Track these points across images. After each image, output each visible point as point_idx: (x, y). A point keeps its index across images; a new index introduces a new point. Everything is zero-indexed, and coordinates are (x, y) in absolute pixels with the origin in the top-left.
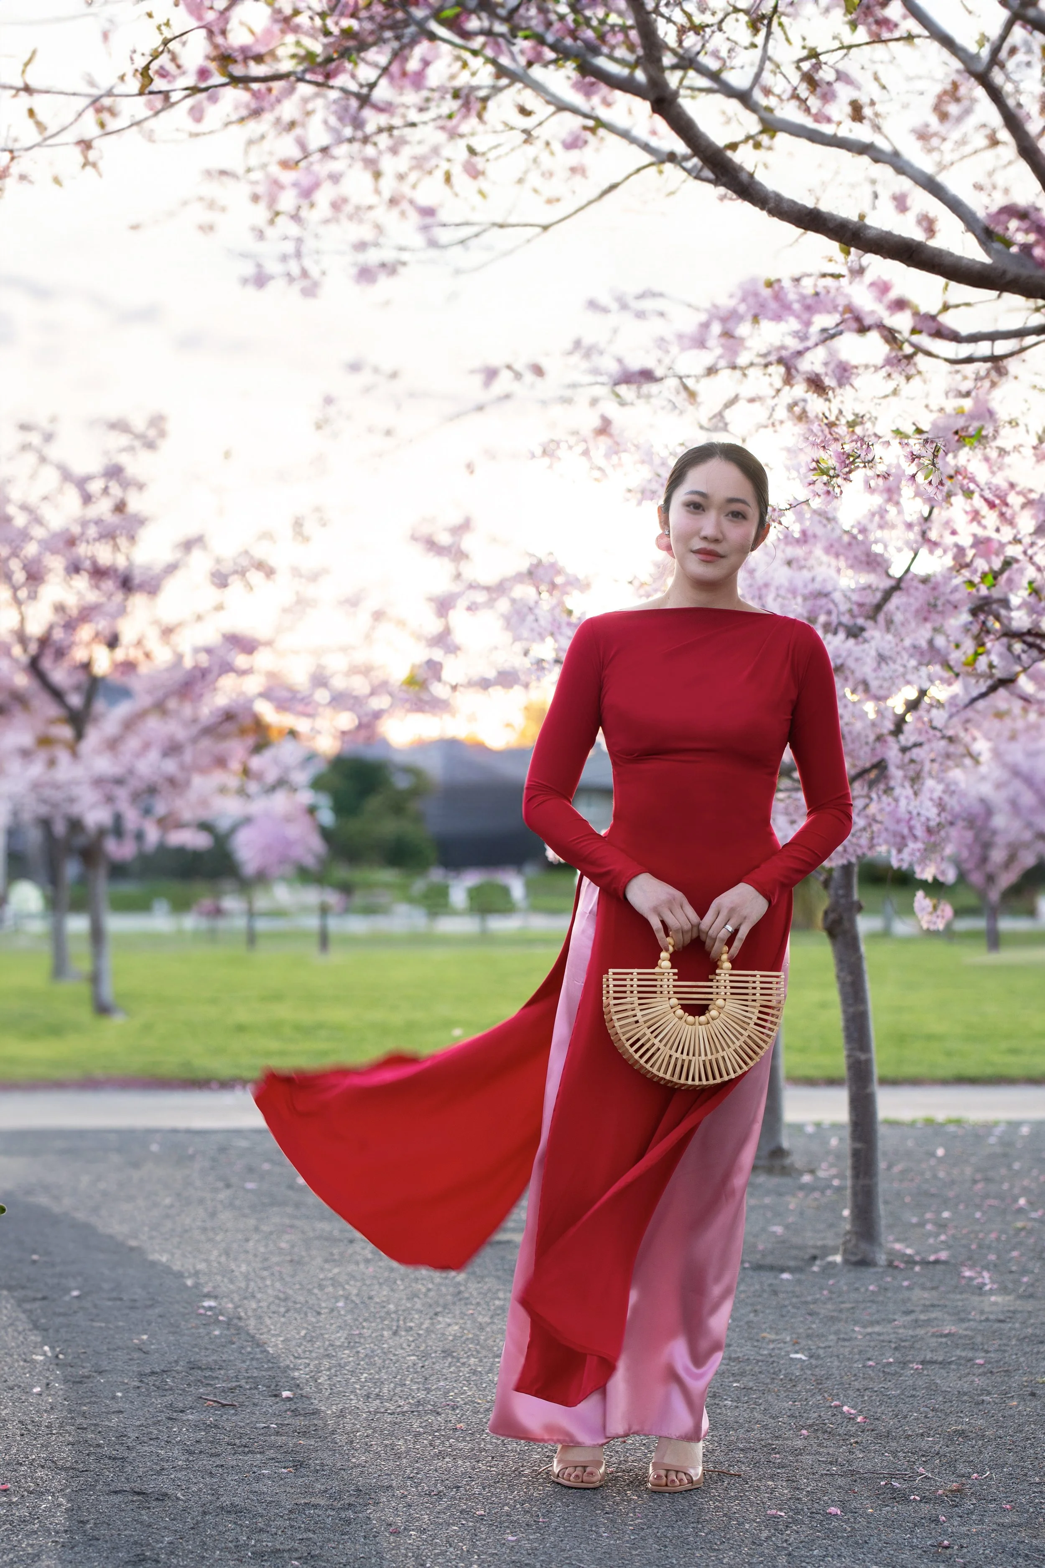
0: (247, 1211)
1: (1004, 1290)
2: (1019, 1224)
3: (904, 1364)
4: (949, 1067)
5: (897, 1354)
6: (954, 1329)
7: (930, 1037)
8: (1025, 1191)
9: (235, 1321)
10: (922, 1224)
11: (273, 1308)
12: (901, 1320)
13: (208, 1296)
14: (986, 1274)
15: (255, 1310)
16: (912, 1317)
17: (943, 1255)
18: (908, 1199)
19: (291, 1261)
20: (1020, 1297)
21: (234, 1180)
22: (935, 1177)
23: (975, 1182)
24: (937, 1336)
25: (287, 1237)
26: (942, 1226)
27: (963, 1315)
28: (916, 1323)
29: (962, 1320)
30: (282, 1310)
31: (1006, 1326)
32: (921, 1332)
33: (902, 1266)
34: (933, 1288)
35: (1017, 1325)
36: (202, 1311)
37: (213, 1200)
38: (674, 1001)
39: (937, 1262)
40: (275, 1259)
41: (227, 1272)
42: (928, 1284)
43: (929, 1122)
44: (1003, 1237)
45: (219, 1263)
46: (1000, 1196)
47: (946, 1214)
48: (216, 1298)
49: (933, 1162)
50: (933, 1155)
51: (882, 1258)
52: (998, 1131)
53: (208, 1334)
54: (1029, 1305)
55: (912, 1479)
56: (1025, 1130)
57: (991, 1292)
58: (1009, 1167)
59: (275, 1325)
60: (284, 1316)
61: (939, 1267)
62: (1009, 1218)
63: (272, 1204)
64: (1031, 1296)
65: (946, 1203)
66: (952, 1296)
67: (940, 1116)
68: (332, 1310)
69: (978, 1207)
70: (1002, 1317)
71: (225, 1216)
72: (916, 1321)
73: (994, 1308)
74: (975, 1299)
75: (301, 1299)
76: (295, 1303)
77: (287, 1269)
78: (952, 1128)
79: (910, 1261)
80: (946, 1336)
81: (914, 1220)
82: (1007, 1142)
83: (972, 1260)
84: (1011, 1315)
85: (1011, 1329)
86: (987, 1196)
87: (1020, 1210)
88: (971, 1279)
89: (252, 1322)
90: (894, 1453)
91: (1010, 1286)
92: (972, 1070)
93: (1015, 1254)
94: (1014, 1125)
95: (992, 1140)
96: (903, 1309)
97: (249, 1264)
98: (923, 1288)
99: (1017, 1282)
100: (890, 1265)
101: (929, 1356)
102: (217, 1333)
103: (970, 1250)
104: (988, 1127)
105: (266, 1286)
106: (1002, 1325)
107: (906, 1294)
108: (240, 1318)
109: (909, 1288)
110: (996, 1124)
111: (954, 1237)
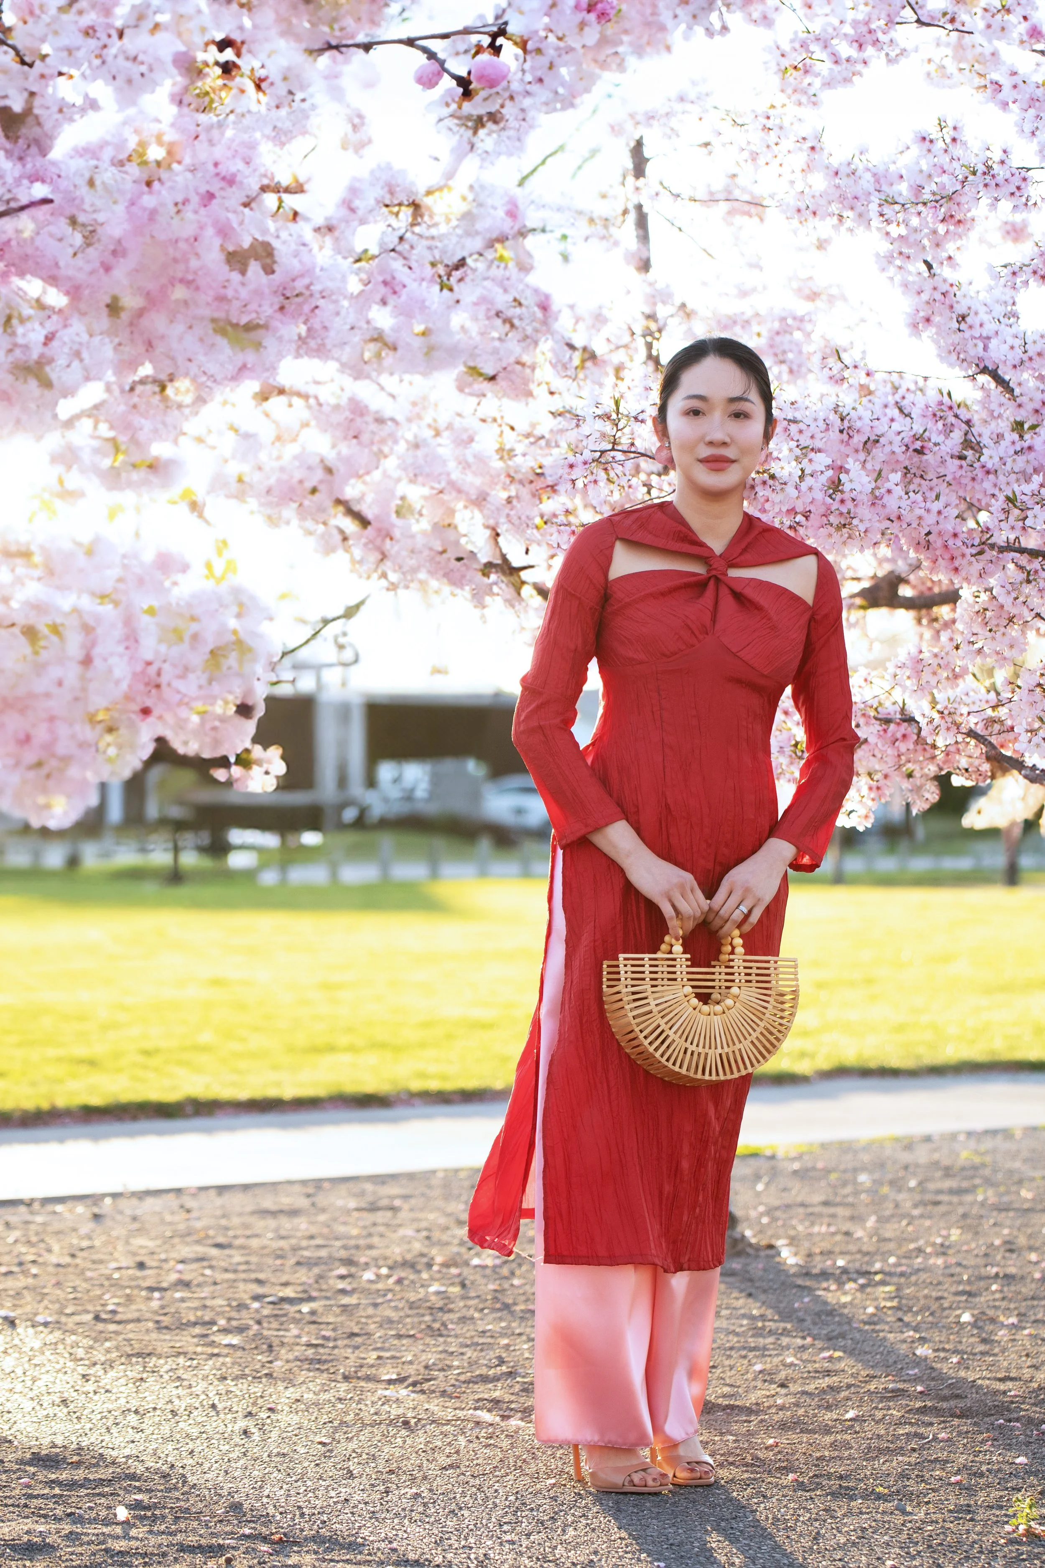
38: (688, 990)
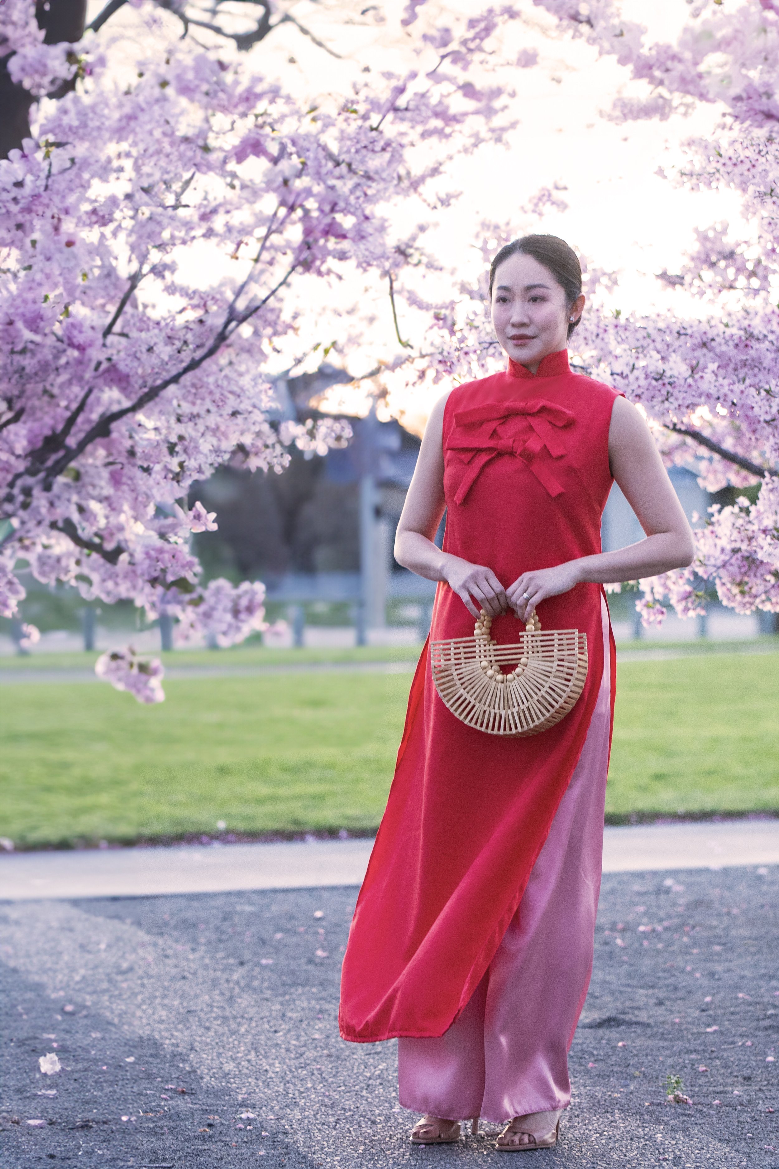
0: (268, 993)
9: (281, 1137)
11: (321, 1118)
13: (243, 1104)
15: (300, 1121)
19: (330, 1056)
21: (247, 955)
25: (319, 1025)
30: (332, 1120)
36: (241, 1125)
37: (227, 981)
40: (311, 1054)
41: (260, 1073)
45: (249, 1061)
48: (254, 1107)
53: (253, 1154)
59: (325, 1138)
60: (335, 1128)
63: (294, 984)
68: (388, 1118)
71: (245, 1001)
75: (349, 1104)
76: (344, 1109)
77: (327, 1067)
89: (300, 1137)
97: (283, 1061)
102: (262, 1153)
105: (307, 1089)
108: (286, 1133)
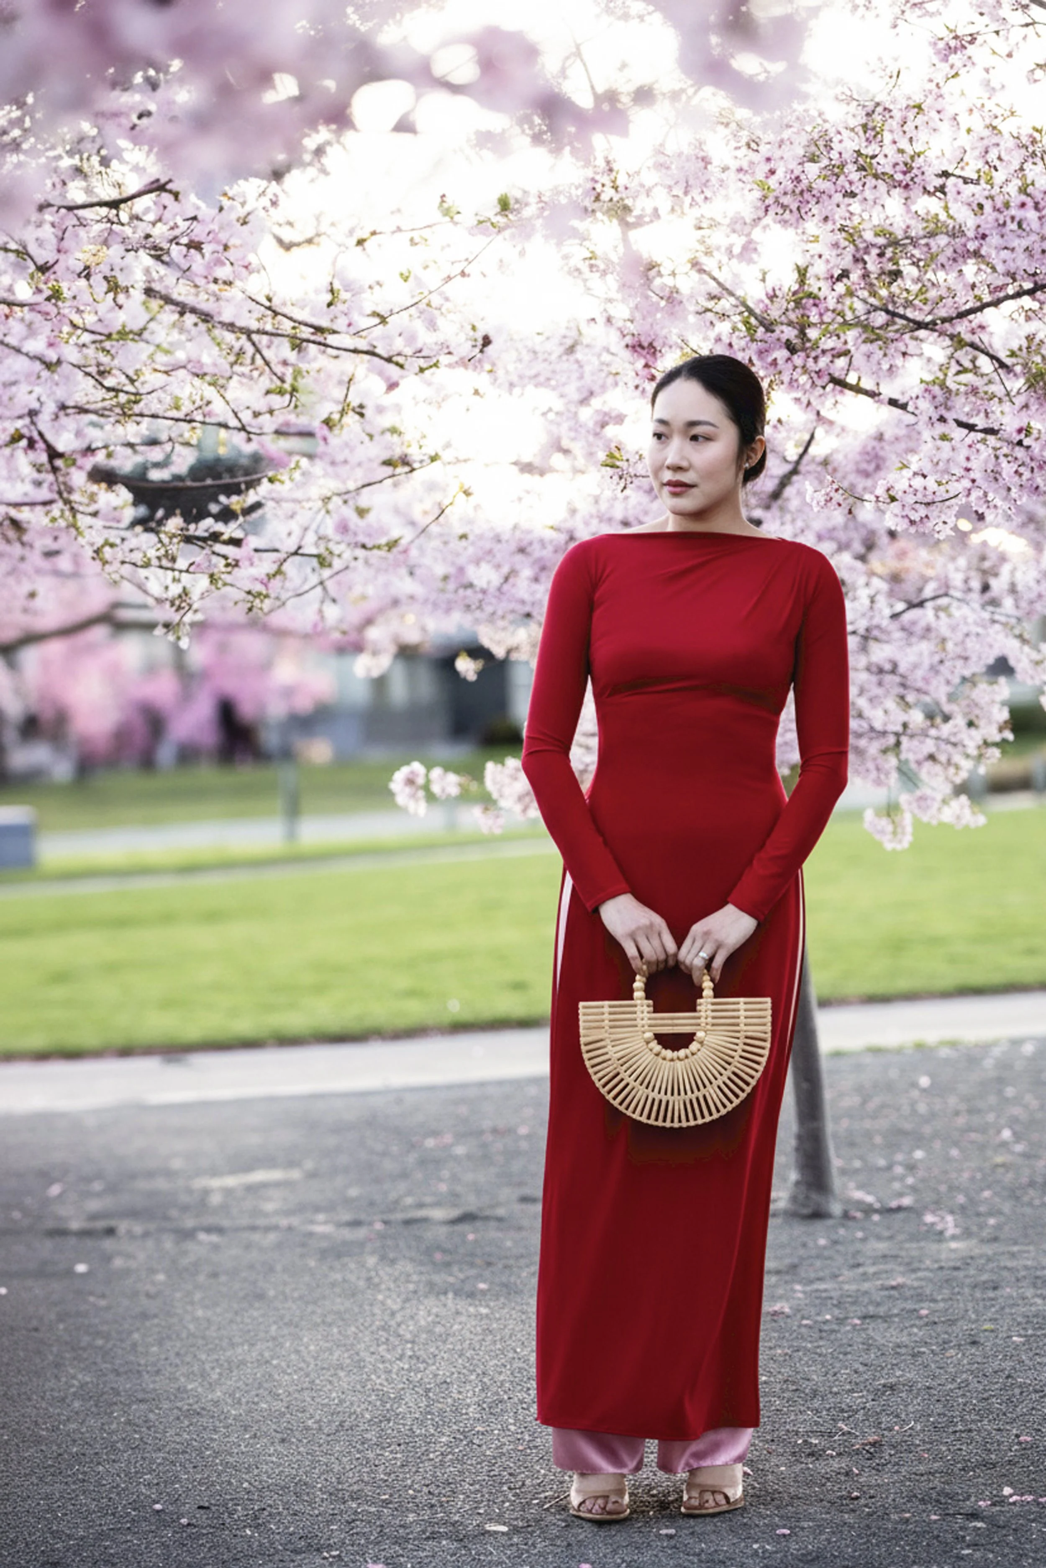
1: (967, 1234)
2: (999, 1159)
3: (841, 1321)
4: (950, 977)
5: (836, 1312)
6: (900, 1280)
7: (935, 941)
8: (1013, 1122)
10: (889, 1168)
12: (847, 1274)
14: (950, 1219)
16: (861, 1270)
17: (907, 1201)
18: (878, 1140)
20: (982, 1241)
22: (914, 1112)
23: (957, 1113)
24: (887, 1289)
26: (911, 1167)
27: (916, 1265)
28: (865, 1277)
29: (914, 1271)
31: (961, 1274)
32: (866, 1286)
33: (859, 1215)
34: (891, 1238)
35: (972, 1272)
39: (899, 1209)
42: (886, 1234)
43: (920, 1047)
44: (979, 1176)
46: (983, 1129)
47: (919, 1154)
49: (915, 1093)
50: (914, 1085)
51: (836, 1208)
52: (997, 1052)
54: (988, 1250)
55: (831, 1435)
56: (1028, 1049)
57: (954, 1238)
58: (1000, 1092)
61: (901, 1215)
62: (989, 1153)
64: (995, 1239)
65: (919, 1140)
66: (907, 1245)
67: (931, 1037)
69: (956, 1144)
70: (958, 1264)
72: (865, 1274)
73: (953, 1256)
74: (934, 1247)
78: (945, 1052)
79: (868, 1210)
80: (893, 1288)
81: (882, 1162)
82: (1004, 1065)
83: (937, 1205)
84: (967, 1261)
85: (966, 1276)
86: (970, 1129)
87: (1004, 1144)
88: (933, 1224)
90: (817, 1411)
91: (974, 1229)
92: (978, 978)
93: (987, 1194)
94: (1016, 1043)
95: (988, 1063)
96: (851, 1262)
98: (879, 1238)
99: (981, 1227)
100: (846, 1215)
101: (871, 1309)
103: (938, 1193)
104: (985, 1047)
106: (955, 1273)
107: (858, 1246)
109: (864, 1240)
110: (995, 1043)
111: (923, 1180)
